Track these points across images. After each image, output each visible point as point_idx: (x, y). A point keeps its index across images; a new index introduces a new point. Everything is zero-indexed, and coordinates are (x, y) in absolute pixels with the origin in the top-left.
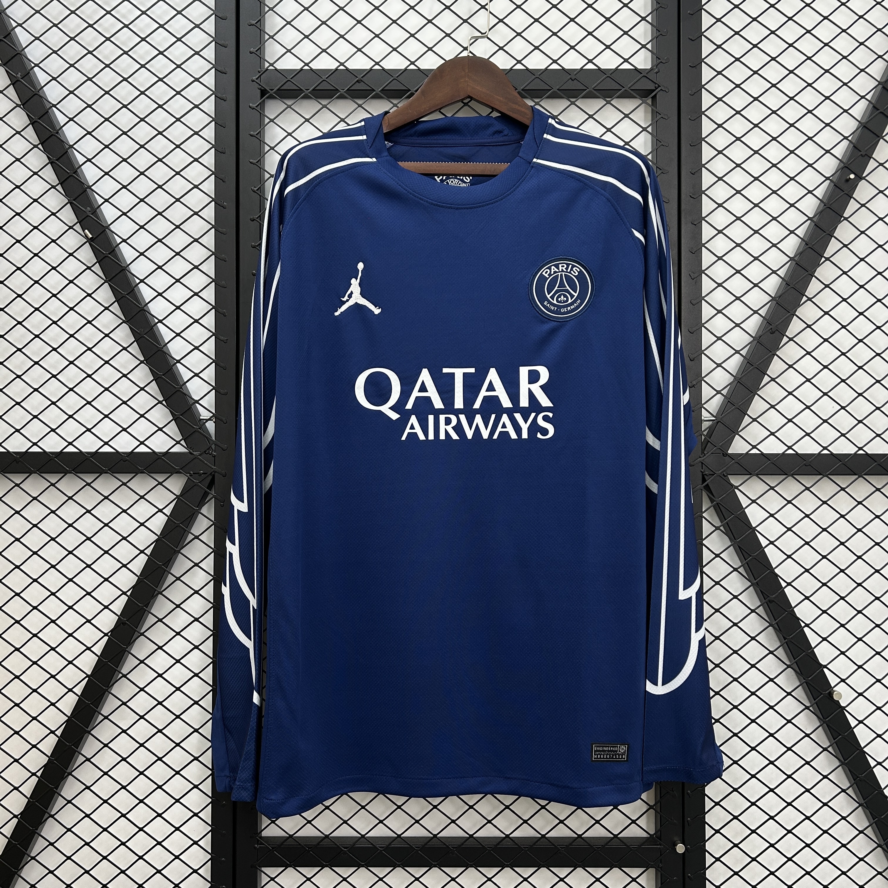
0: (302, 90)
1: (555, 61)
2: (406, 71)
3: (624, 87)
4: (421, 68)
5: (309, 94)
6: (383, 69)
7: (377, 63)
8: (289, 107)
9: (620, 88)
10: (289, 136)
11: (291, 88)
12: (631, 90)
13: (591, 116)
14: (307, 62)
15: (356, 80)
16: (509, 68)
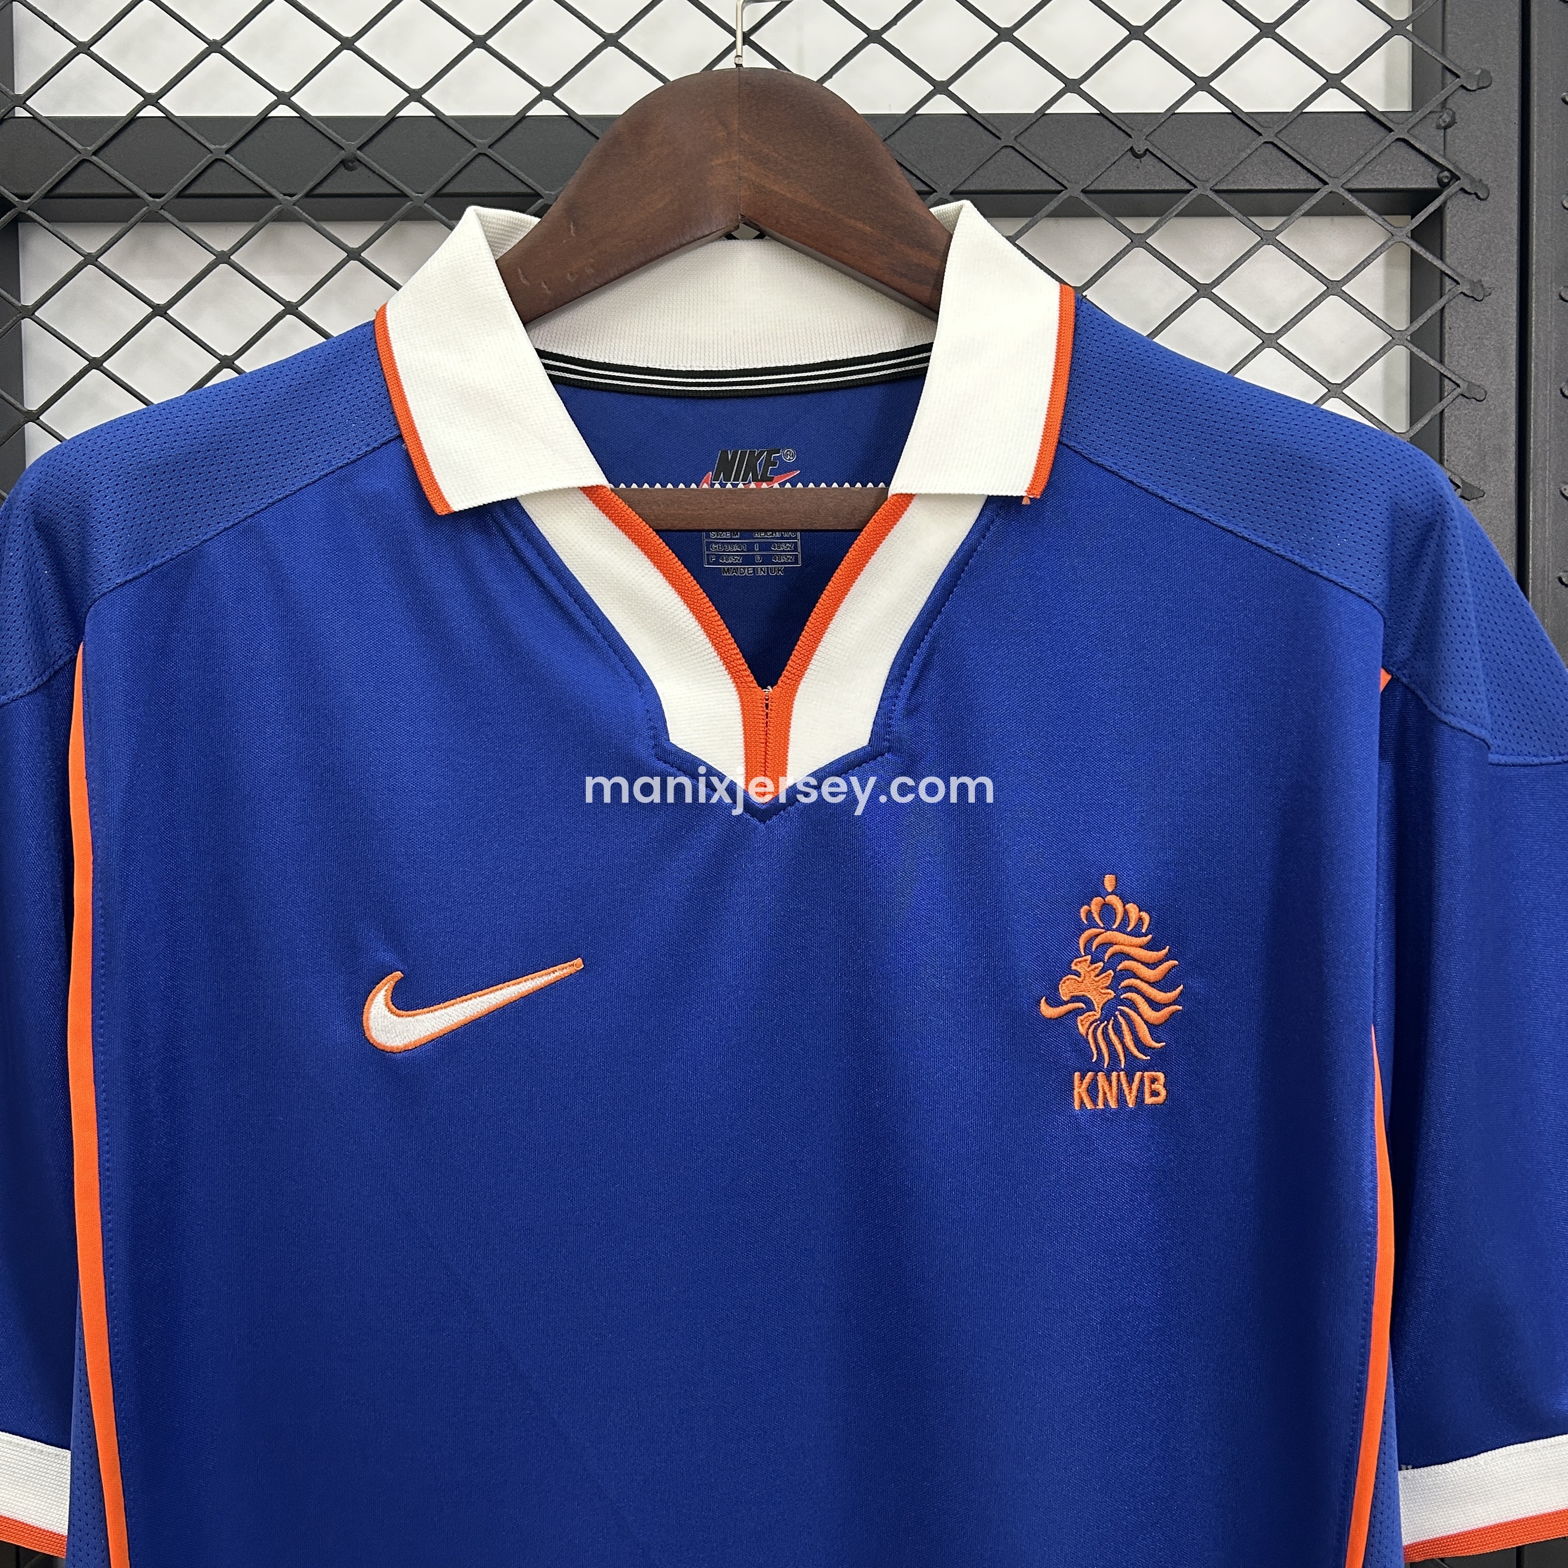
0: (136, 196)
1: (1072, 86)
2: (525, 121)
3: (1325, 183)
4: (580, 112)
5: (162, 212)
6: (436, 117)
7: (415, 96)
8: (91, 260)
9: (1313, 184)
10: (94, 370)
11: (96, 191)
12: (1351, 191)
13: (1204, 291)
14: (152, 89)
15: (337, 160)
16: (901, 108)
